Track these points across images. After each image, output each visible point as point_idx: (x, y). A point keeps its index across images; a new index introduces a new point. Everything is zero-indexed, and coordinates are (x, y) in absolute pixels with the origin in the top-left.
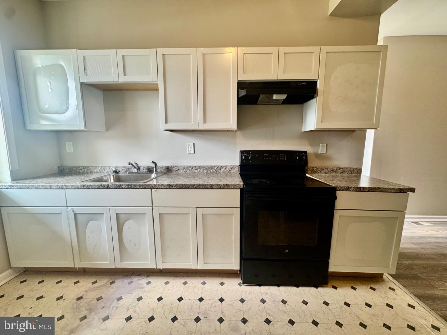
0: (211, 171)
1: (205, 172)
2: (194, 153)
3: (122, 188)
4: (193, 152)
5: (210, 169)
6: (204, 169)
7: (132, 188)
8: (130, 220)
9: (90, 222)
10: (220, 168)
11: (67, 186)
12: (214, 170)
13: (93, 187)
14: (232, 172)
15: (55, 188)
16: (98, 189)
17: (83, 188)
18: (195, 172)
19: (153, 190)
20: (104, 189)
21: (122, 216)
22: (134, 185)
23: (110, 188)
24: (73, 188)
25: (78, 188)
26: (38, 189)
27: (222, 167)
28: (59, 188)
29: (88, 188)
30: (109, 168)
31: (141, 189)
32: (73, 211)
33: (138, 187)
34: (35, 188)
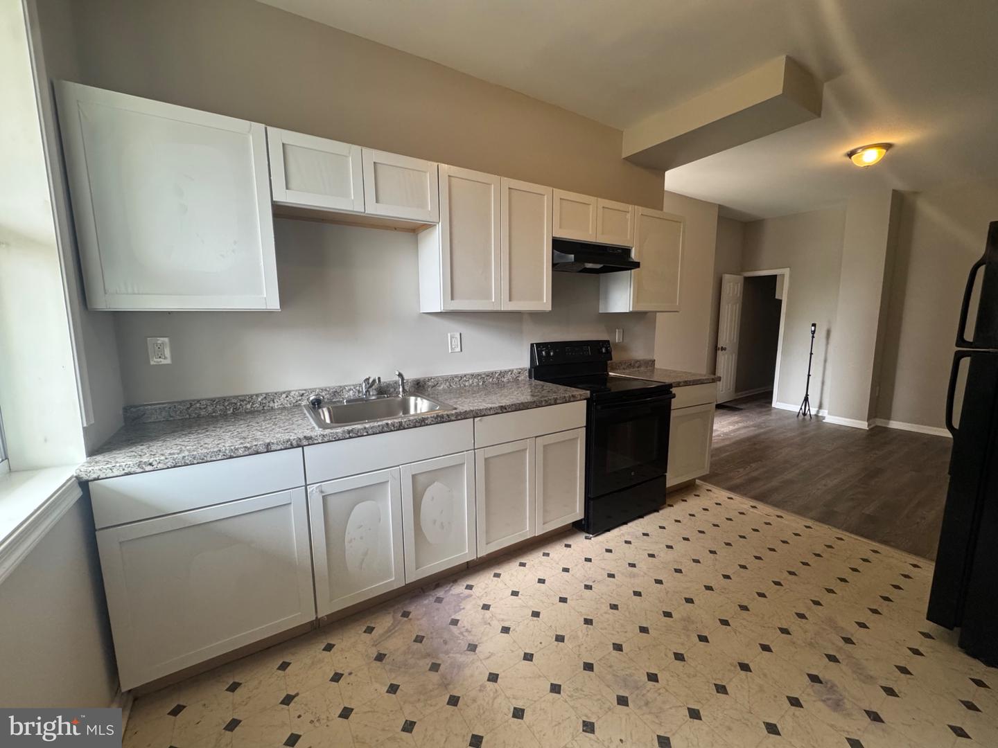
0: (491, 380)
1: (481, 384)
2: (461, 351)
3: (427, 425)
4: (459, 349)
5: (488, 378)
6: (479, 378)
7: (443, 422)
8: (436, 483)
9: (357, 506)
10: (503, 374)
11: (311, 438)
12: (495, 379)
13: (370, 432)
14: (520, 379)
15: (279, 448)
16: (380, 433)
17: (348, 436)
18: (465, 386)
19: (476, 419)
20: (392, 431)
21: (421, 479)
22: (448, 415)
23: (404, 429)
24: (326, 440)
25: (337, 438)
26: (231, 457)
27: (506, 372)
28: (290, 446)
29: (359, 434)
30: (287, 397)
31: (459, 420)
32: (322, 492)
33: (453, 418)
34: (225, 457)
